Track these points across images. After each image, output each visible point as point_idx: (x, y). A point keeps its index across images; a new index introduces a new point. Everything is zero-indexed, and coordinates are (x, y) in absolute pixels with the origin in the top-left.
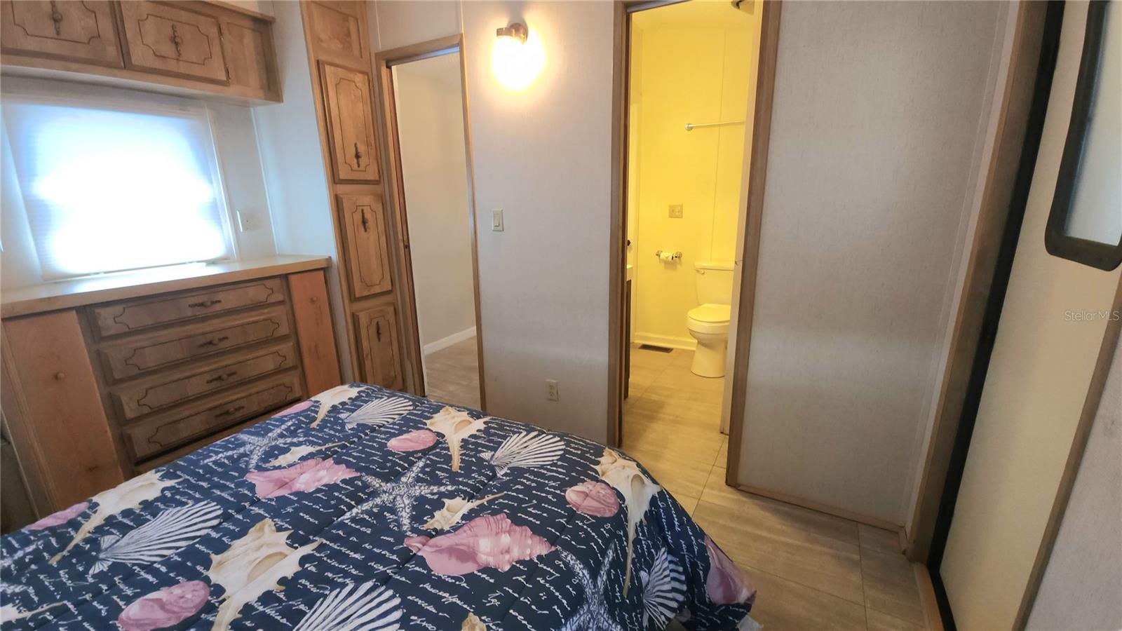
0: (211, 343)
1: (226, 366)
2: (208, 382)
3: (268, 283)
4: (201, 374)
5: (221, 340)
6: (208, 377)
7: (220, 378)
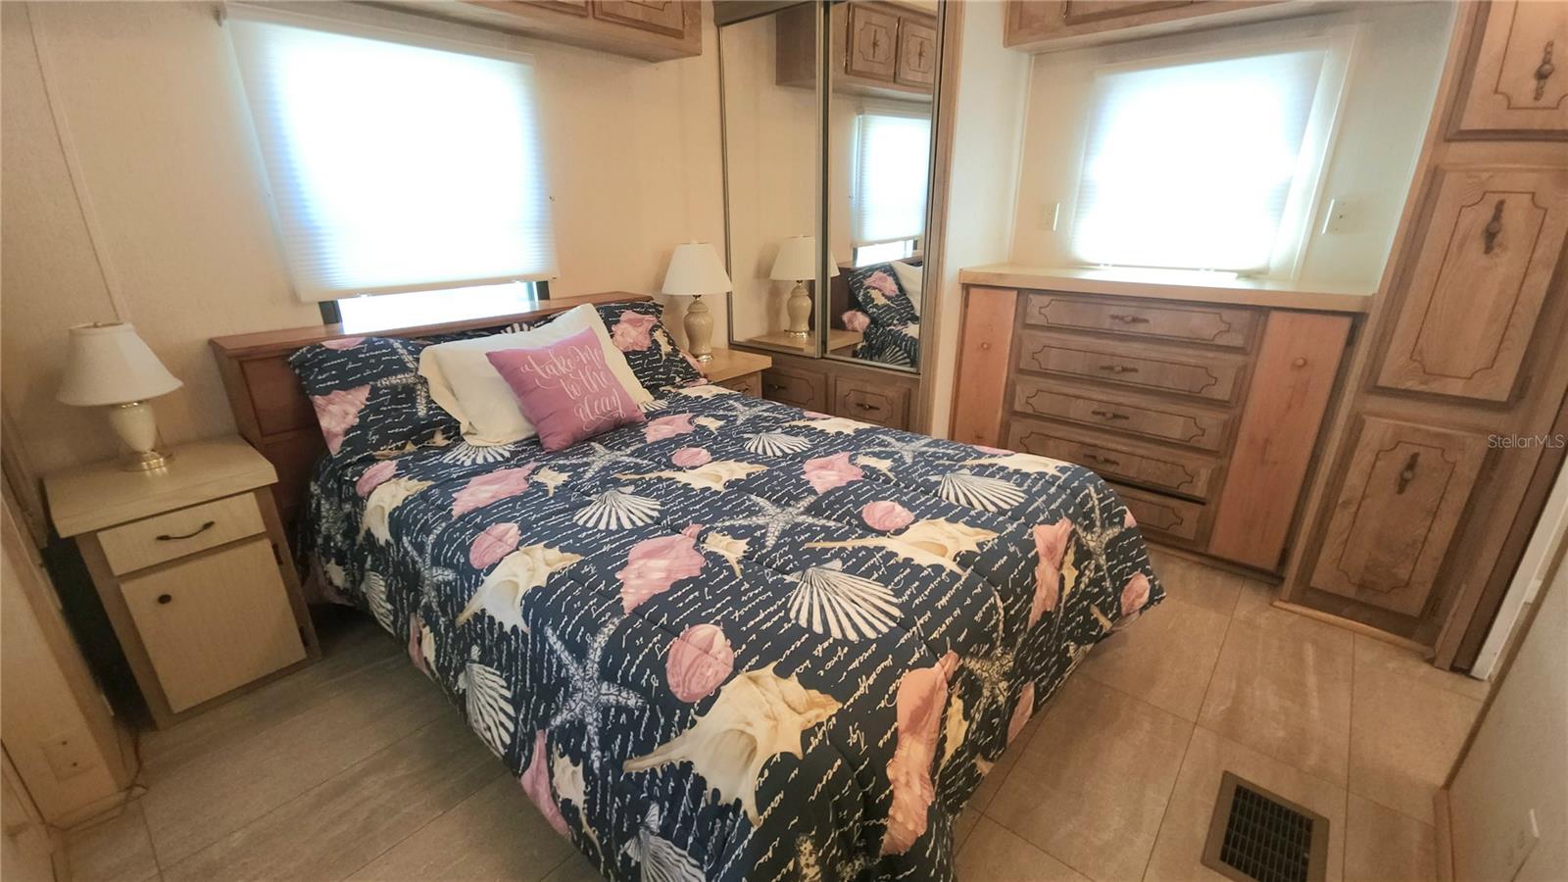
0: (1111, 368)
1: (1120, 404)
2: (1094, 413)
3: (1227, 314)
4: (1089, 399)
5: (1125, 370)
6: (1095, 407)
7: (1104, 414)
